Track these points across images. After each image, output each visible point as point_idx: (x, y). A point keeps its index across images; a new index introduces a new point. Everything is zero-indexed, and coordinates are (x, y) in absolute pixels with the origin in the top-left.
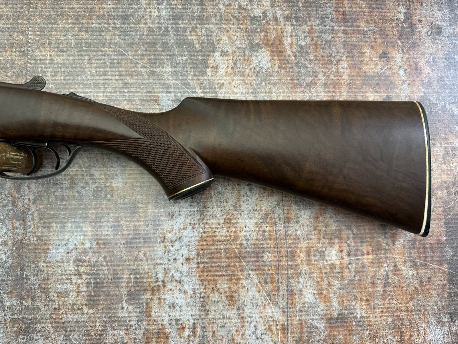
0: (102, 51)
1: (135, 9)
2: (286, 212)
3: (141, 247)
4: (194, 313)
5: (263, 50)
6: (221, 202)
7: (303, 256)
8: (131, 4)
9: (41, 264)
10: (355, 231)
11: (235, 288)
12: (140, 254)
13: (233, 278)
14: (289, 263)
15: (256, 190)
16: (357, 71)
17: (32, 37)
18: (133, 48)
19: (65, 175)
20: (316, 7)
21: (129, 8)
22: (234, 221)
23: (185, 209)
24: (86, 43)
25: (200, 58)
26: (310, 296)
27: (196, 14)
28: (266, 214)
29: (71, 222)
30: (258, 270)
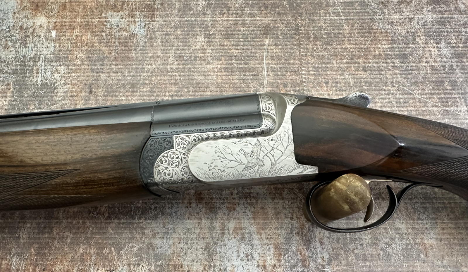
0: (384, 90)
1: (413, 48)
8: (408, 44)
17: (306, 76)
18: (419, 86)
21: (406, 47)
24: (366, 82)
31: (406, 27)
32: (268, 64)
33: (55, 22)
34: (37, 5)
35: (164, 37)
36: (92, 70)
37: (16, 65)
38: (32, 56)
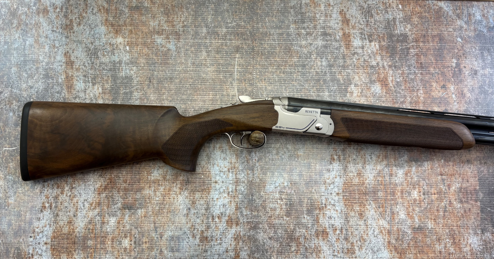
0: (292, 84)
1: (309, 61)
2: (390, 170)
3: (313, 186)
4: (341, 222)
5: (377, 83)
6: (355, 164)
7: (399, 194)
8: (307, 59)
9: (262, 193)
10: (427, 182)
11: (363, 210)
12: (313, 190)
13: (362, 204)
14: (392, 197)
15: (374, 158)
16: (428, 95)
17: (255, 76)
18: (308, 82)
19: (274, 148)
20: (406, 60)
22: (362, 175)
23: (336, 168)
24: (283, 80)
25: (343, 87)
26: (403, 215)
27: (341, 64)
28: (380, 171)
29: (277, 172)
30: (375, 200)
31: (307, 49)
32: (237, 68)
33: (128, 41)
34: (117, 30)
35: (185, 51)
36: (150, 70)
37: (111, 66)
38: (118, 61)
